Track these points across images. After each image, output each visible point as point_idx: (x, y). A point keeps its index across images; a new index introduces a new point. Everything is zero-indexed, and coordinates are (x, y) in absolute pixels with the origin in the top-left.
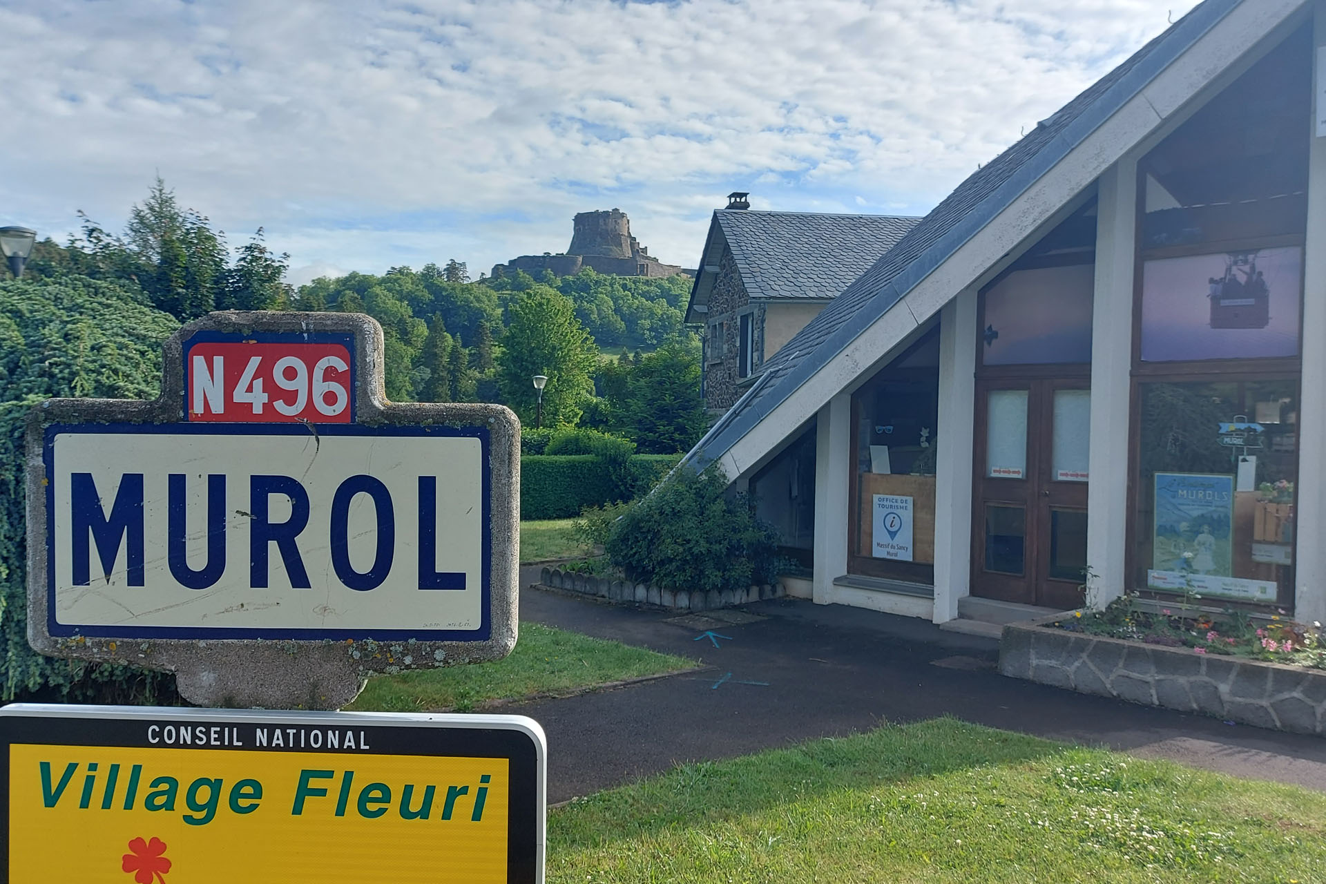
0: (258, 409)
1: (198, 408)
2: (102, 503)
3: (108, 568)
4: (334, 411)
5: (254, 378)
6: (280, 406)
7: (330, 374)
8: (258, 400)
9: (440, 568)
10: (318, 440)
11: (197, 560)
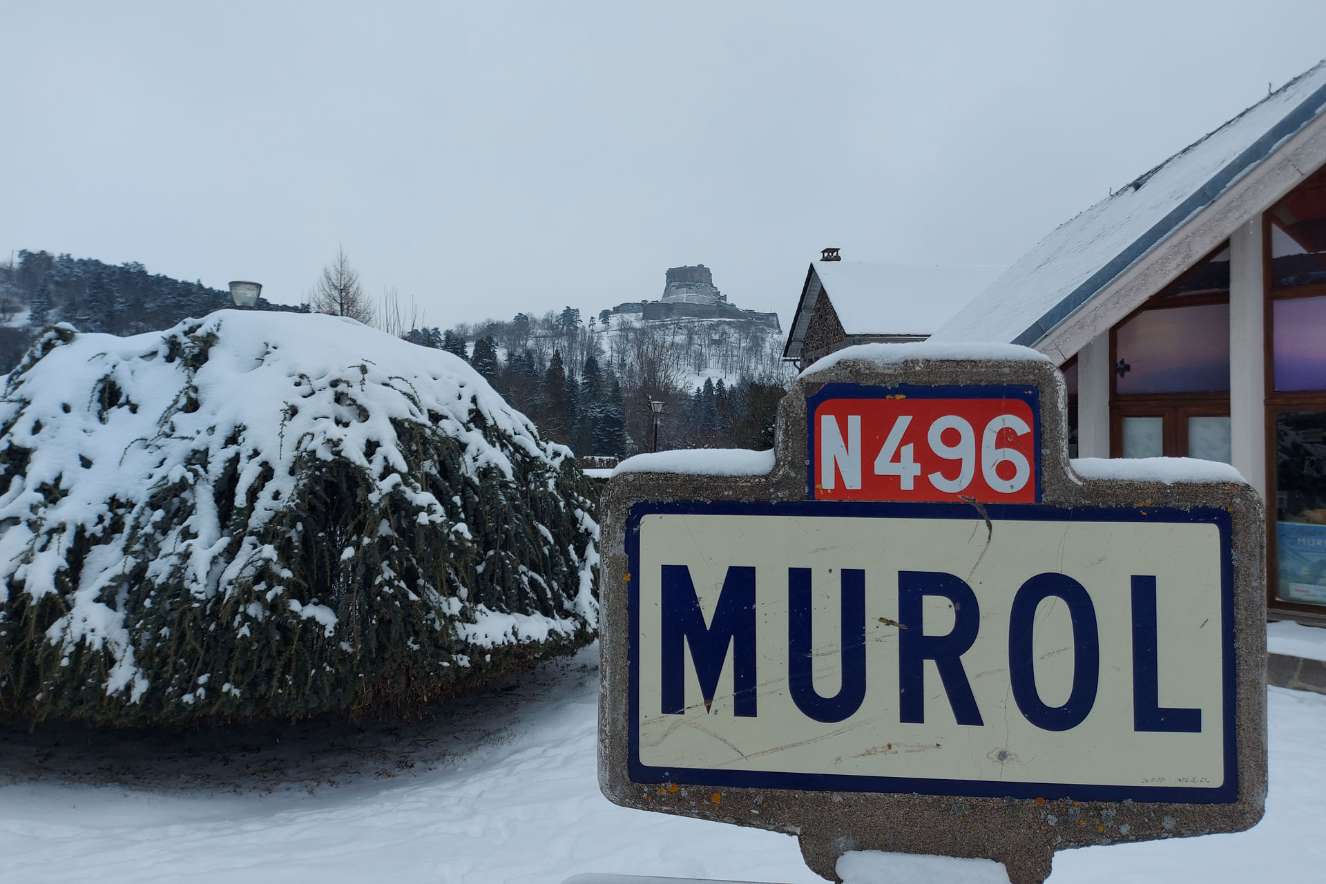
0: (907, 484)
1: (828, 482)
2: (701, 604)
3: (709, 691)
4: (1012, 487)
5: (904, 442)
6: (937, 480)
7: (1006, 438)
8: (907, 472)
9: (1165, 701)
10: (990, 526)
11: (828, 682)
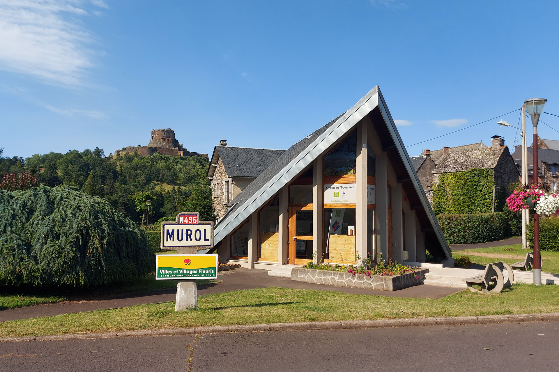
1: (181, 222)
2: (170, 233)
3: (170, 239)
4: (195, 222)
6: (189, 222)
7: (195, 219)
8: (187, 221)
9: (206, 239)
10: (193, 226)
11: (180, 238)
